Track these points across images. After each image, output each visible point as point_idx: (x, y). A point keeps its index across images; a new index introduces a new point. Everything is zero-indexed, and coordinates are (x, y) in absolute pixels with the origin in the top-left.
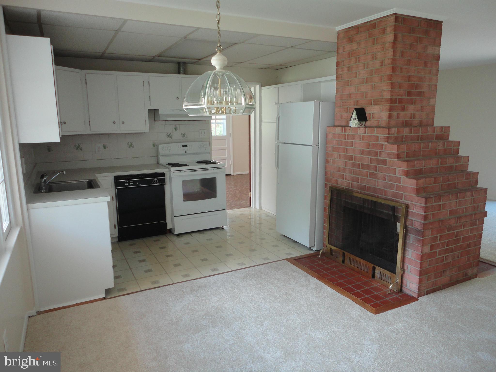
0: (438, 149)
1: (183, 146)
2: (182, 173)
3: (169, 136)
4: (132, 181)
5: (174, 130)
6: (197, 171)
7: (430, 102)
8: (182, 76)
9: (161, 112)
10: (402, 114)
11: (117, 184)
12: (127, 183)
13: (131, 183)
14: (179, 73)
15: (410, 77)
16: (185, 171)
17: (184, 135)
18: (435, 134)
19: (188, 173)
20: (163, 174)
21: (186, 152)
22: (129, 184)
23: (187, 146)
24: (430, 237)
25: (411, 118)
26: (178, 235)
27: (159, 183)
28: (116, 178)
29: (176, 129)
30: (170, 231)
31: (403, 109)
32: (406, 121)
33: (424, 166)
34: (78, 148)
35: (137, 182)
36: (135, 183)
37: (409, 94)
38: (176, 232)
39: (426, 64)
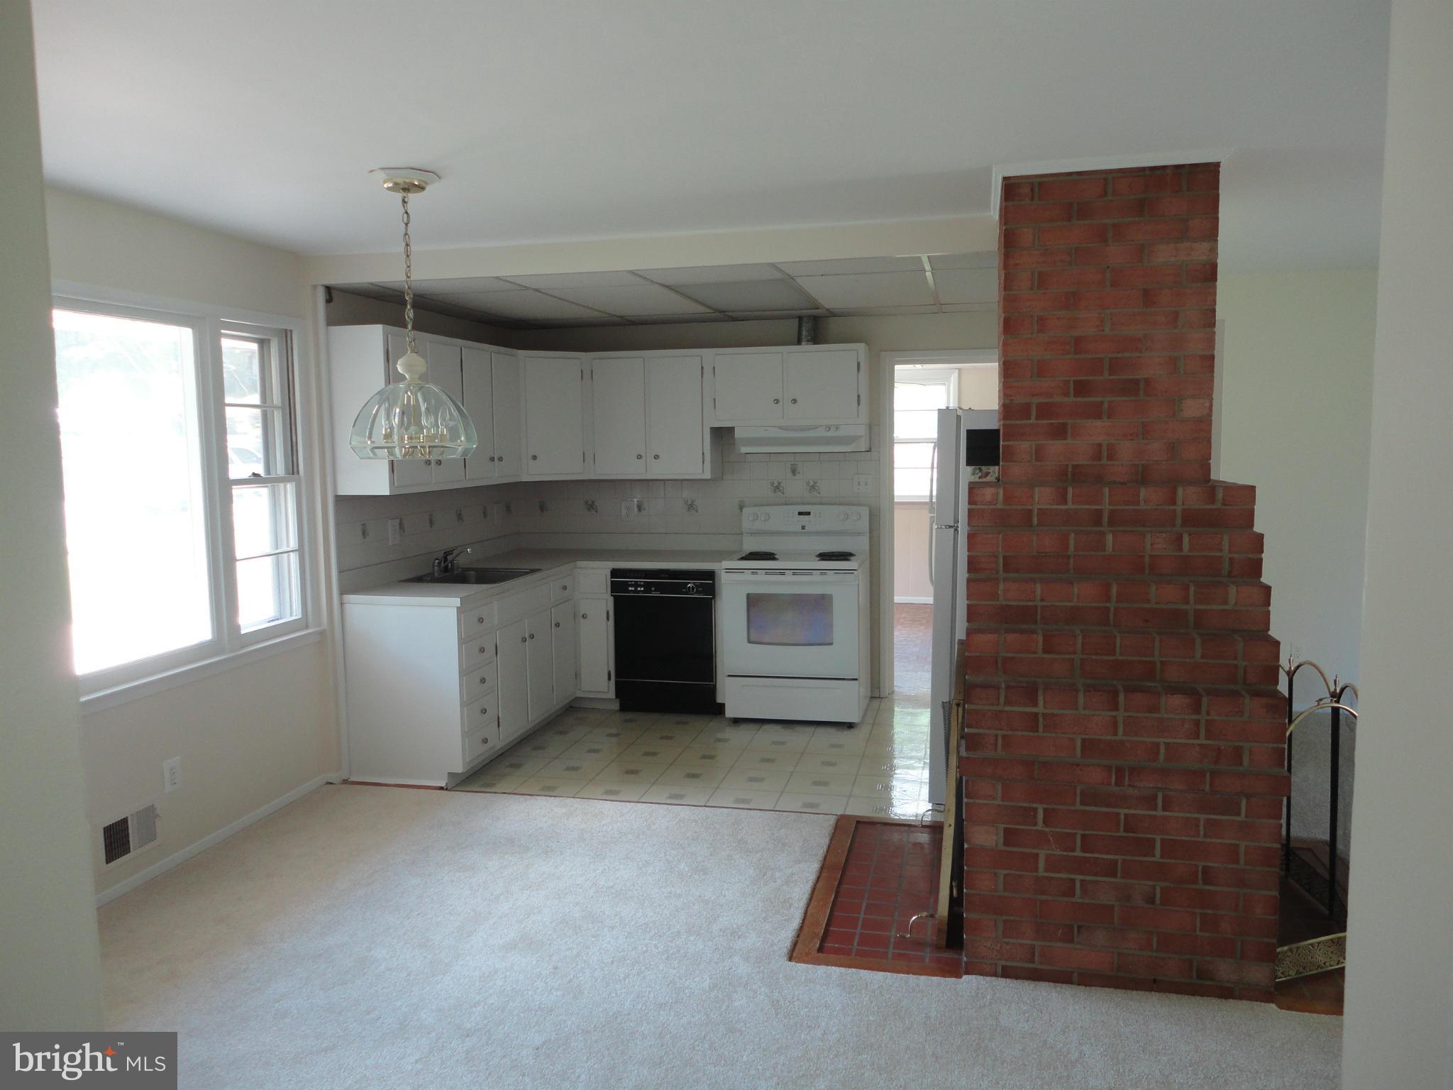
0: (1151, 556)
1: (800, 514)
2: (747, 576)
3: (777, 488)
4: (642, 583)
5: (790, 474)
6: (783, 574)
7: (1182, 410)
8: (805, 347)
9: (738, 434)
10: (1055, 447)
11: (615, 587)
12: (632, 586)
13: (641, 586)
14: (799, 342)
15: (1078, 340)
16: (768, 571)
17: (813, 488)
18: (1179, 508)
19: (761, 577)
20: (711, 575)
21: (803, 528)
22: (636, 589)
23: (808, 514)
24: (999, 802)
25: (1098, 457)
26: (737, 721)
27: (698, 592)
28: (615, 573)
29: (794, 472)
30: (720, 709)
31: (1060, 432)
32: (1075, 467)
33: (1042, 600)
34: (591, 506)
35: (651, 588)
36: (648, 587)
37: (1082, 388)
38: (730, 713)
39: (1148, 297)
